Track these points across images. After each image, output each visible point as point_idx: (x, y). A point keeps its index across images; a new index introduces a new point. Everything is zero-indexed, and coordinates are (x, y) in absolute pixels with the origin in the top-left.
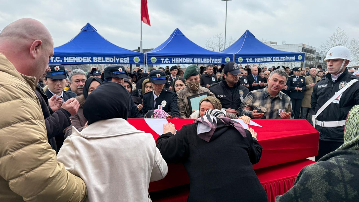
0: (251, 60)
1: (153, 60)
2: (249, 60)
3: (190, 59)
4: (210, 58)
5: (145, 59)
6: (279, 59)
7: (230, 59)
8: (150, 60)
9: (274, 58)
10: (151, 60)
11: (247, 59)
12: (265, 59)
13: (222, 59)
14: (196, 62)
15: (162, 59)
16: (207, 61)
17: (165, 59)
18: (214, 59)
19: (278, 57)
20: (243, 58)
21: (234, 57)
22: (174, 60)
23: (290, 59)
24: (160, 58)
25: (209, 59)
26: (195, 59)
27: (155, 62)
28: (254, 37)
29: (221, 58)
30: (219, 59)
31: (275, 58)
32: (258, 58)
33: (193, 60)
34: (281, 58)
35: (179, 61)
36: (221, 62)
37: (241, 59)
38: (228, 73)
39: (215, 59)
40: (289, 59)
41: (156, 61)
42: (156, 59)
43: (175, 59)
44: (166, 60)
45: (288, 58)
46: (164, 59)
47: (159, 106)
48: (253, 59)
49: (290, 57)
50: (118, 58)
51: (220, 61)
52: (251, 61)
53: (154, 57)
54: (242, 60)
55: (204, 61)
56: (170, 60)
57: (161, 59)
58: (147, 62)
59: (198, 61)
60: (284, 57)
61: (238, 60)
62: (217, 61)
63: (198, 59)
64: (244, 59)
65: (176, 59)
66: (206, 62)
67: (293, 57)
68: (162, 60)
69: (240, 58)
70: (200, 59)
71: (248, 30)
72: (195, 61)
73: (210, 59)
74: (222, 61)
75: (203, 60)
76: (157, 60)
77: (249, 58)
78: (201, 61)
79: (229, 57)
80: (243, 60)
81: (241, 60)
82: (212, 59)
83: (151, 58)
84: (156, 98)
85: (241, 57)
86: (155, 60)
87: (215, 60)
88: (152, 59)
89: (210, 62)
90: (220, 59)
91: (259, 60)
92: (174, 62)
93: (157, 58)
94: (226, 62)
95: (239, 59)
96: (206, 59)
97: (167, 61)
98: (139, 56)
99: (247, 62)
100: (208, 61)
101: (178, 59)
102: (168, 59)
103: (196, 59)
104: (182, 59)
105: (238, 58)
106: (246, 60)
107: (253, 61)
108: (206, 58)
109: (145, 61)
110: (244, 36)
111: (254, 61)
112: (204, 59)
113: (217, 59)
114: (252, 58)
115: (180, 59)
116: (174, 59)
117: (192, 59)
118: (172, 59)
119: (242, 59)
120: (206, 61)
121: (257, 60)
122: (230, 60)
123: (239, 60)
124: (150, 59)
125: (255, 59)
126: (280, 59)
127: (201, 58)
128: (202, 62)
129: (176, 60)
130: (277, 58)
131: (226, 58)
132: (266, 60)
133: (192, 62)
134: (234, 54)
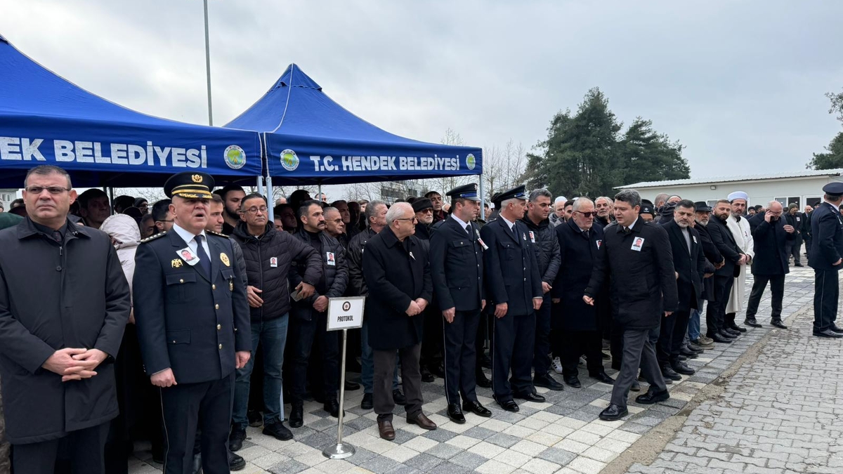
0: (330, 164)
2: (321, 164)
3: (25, 141)
4: (150, 143)
6: (416, 165)
7: (244, 155)
9: (401, 159)
11: (315, 159)
12: (375, 162)
13: (208, 149)
14: (69, 159)
16: (132, 155)
18: (167, 150)
19: (414, 157)
20: (298, 154)
21: (263, 145)
23: (447, 164)
25: (145, 147)
26: (58, 144)
28: (320, 89)
29: (204, 147)
30: (197, 152)
31: (404, 158)
32: (352, 156)
33: (47, 149)
34: (423, 159)
36: (204, 166)
37: (290, 158)
39: (176, 151)
40: (444, 166)
45: (441, 163)
48: (337, 159)
49: (447, 160)
51: (197, 160)
54: (294, 162)
55: (114, 154)
59: (80, 153)
60: (430, 160)
61: (279, 158)
62: (187, 160)
63: (79, 145)
64: (305, 160)
66: (124, 162)
67: (454, 160)
69: (288, 153)
70: (88, 145)
71: (295, 66)
73: (150, 149)
74: (208, 160)
75: (106, 152)
77: (322, 157)
78: (98, 153)
79: (242, 147)
80: (301, 163)
81: (291, 162)
82: (158, 149)
85: (290, 150)
87: (174, 153)
89: (151, 163)
90: (200, 149)
91: (355, 164)
94: (227, 167)
95: (282, 156)
96: (123, 147)
100: (137, 155)
103: (69, 145)
105: (280, 152)
106: (313, 164)
107: (337, 169)
108: (127, 143)
110: (283, 84)
111: (341, 167)
112: (114, 147)
113: (182, 151)
114: (333, 156)
117: (38, 142)
119: (297, 159)
120: (124, 154)
121: (349, 163)
122: (247, 157)
123: (285, 160)
125: (343, 158)
126: (419, 164)
127: (93, 141)
128: (106, 161)
130: (410, 159)
131: (226, 146)
132: (378, 165)
133: (40, 157)
134: (262, 135)
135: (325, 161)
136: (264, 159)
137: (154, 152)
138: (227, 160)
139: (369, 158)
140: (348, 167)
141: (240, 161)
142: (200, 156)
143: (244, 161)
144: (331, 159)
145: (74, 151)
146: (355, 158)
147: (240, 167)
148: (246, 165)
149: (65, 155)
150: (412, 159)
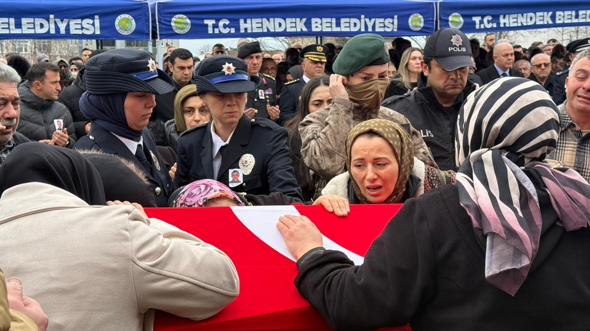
0: (489, 22)
1: (179, 26)
2: (481, 22)
3: (298, 20)
4: (363, 16)
5: (154, 21)
6: (573, 17)
7: (422, 20)
8: (171, 26)
9: (558, 13)
10: (173, 24)
11: (477, 19)
12: (531, 18)
13: (398, 18)
14: (318, 30)
15: (210, 23)
16: (352, 25)
17: (218, 20)
18: (373, 20)
19: (572, 10)
20: (463, 16)
21: (437, 12)
22: (248, 25)
24: (203, 19)
25: (360, 19)
26: (314, 20)
27: (186, 31)
29: (396, 17)
30: (391, 20)
31: (561, 13)
32: (509, 14)
33: (308, 24)
34: (581, 13)
35: (264, 27)
36: (395, 30)
37: (457, 20)
38: (433, 62)
39: (378, 20)
41: (189, 27)
42: (189, 21)
43: (249, 21)
44: (221, 23)
46: (214, 22)
47: (231, 171)
48: (496, 18)
50: (62, 21)
51: (391, 26)
52: (489, 26)
53: (181, 16)
54: (460, 23)
55: (342, 25)
56: (235, 24)
57: (206, 22)
58: (158, 32)
59: (325, 25)
61: (448, 21)
62: (385, 26)
63: (325, 20)
64: (468, 20)
65: (255, 21)
66: (347, 30)
68: (207, 26)
69: (455, 16)
70: (329, 20)
72: (313, 26)
73: (363, 20)
74: (398, 25)
75: (338, 24)
76: (192, 24)
77: (483, 16)
78: (334, 25)
79: (421, 14)
80: (465, 23)
81: (457, 23)
82: (367, 20)
83: (174, 19)
84: (222, 148)
85: (456, 14)
86: (187, 24)
87: (377, 22)
88: (175, 22)
89: (363, 30)
90: (393, 18)
91: (512, 21)
92: (246, 29)
93: (190, 19)
94: (410, 30)
95: (450, 19)
96: (347, 20)
97: (225, 26)
98: (136, 13)
99: (477, 27)
100: (355, 25)
101: (259, 20)
102: (227, 22)
103: (318, 20)
104: (272, 20)
105: (449, 15)
106: (474, 23)
107: (495, 25)
108: (350, 17)
109: (154, 27)
111: (498, 24)
112: (343, 20)
113: (382, 20)
114: (492, 16)
115: (265, 20)
116: (245, 22)
117: (304, 20)
118: (242, 21)
119: (462, 20)
120: (348, 25)
121: (506, 21)
122: (425, 21)
123: (452, 22)
124: (170, 21)
125: (501, 17)
126: (577, 16)
127: (331, 17)
128: (338, 29)
129: (255, 26)
130: (567, 13)
132: (534, 20)
133: (305, 29)
134: (436, 3)
135: (485, 20)
136: (436, 22)
137: (365, 22)
138: (410, 25)
139: (525, 14)
140: (505, 24)
141: (418, 24)
142: (393, 23)
143: (422, 25)
144: (490, 18)
145: (321, 24)
146: (512, 16)
147: (419, 29)
148: (423, 28)
149: (317, 27)
150: (569, 13)
